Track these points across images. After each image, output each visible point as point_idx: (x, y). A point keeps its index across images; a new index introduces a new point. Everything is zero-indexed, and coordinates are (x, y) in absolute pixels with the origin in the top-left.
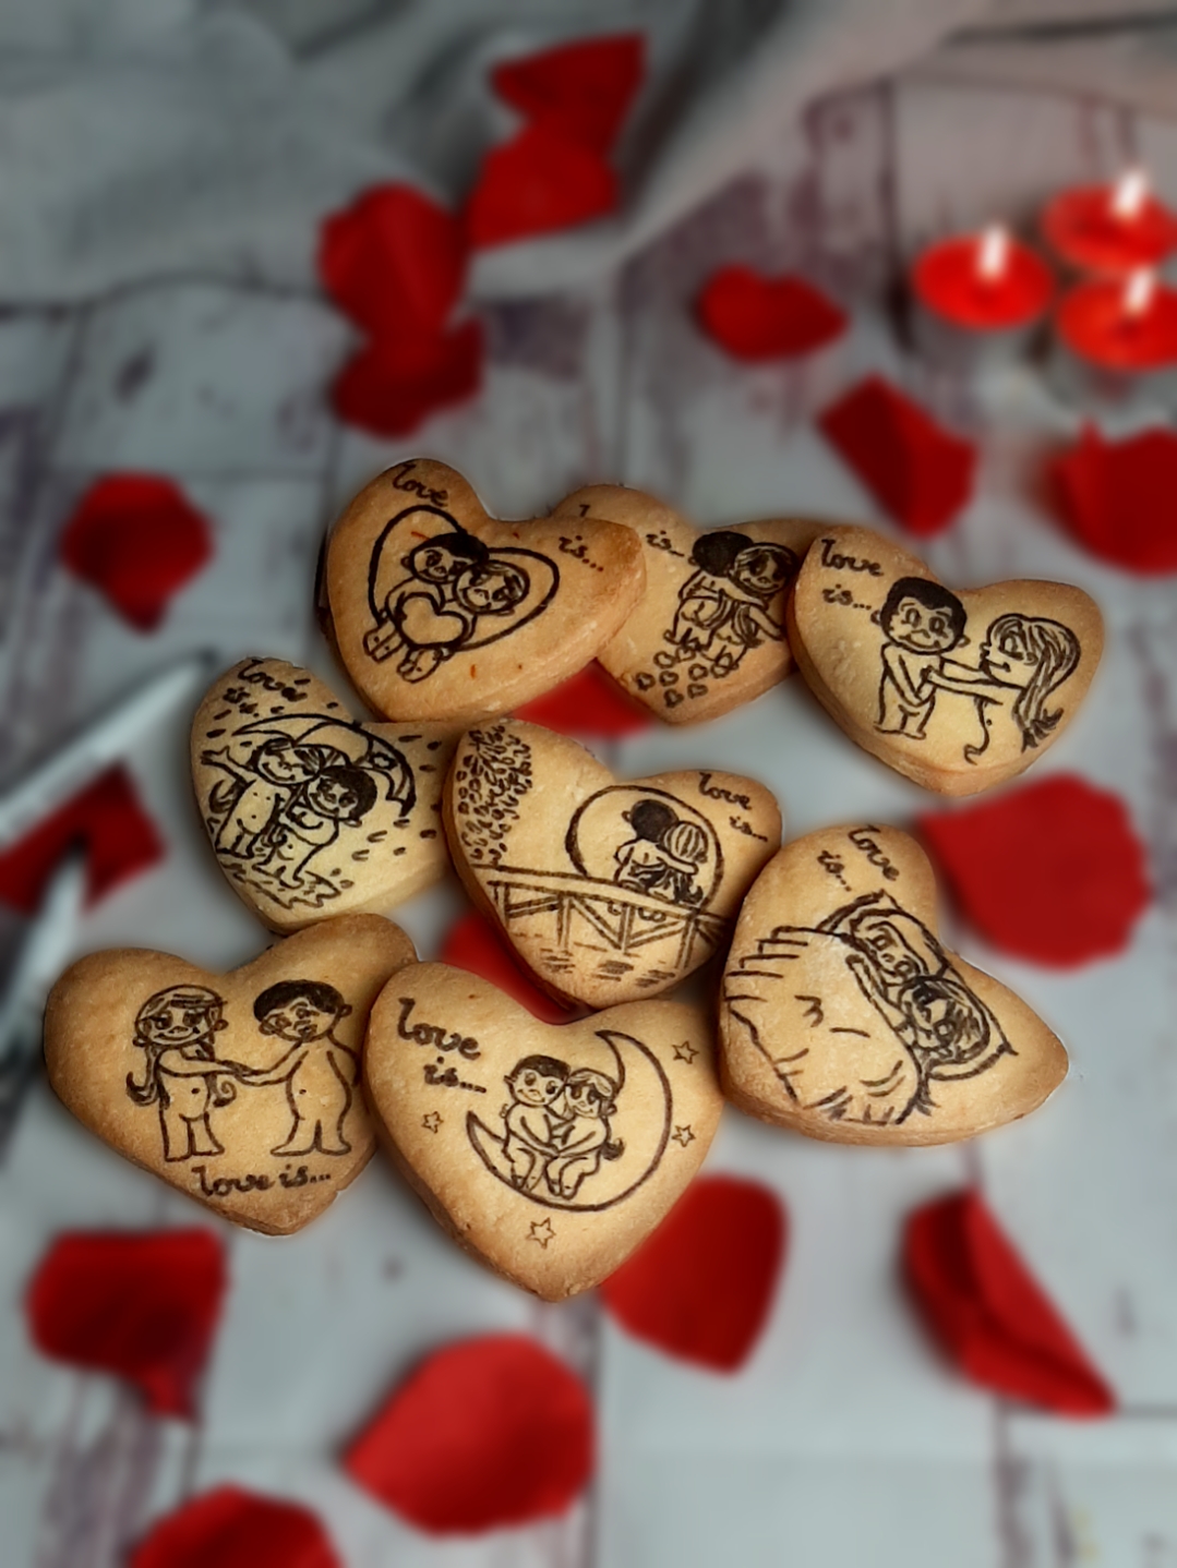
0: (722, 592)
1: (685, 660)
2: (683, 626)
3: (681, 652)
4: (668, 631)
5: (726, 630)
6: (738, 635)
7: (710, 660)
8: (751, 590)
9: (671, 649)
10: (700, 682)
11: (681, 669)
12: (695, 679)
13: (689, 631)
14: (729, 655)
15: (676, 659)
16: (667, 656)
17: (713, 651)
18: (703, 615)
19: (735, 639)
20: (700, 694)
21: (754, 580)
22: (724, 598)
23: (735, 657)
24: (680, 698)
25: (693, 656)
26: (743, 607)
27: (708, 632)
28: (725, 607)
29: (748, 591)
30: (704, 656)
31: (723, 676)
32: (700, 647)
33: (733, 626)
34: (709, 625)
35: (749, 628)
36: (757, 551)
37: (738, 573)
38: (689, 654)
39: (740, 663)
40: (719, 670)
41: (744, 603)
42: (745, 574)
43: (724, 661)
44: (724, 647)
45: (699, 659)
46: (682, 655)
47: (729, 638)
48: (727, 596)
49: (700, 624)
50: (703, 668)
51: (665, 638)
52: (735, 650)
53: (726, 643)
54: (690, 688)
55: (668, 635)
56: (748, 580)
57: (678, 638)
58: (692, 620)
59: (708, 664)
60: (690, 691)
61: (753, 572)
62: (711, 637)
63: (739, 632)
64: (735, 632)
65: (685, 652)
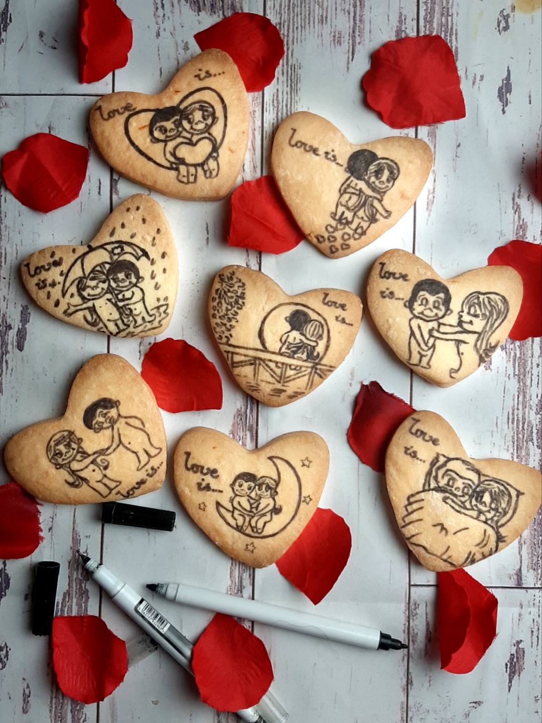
0: (360, 190)
1: (340, 229)
2: (341, 209)
3: (339, 225)
4: (333, 213)
5: (361, 213)
6: (367, 216)
7: (352, 229)
8: (375, 189)
9: (334, 223)
10: (347, 242)
11: (338, 234)
12: (345, 240)
13: (343, 213)
14: (362, 227)
15: (336, 229)
16: (332, 227)
17: (354, 226)
18: (351, 204)
19: (366, 218)
20: (347, 248)
21: (377, 183)
22: (361, 194)
23: (365, 228)
24: (337, 250)
25: (344, 228)
26: (370, 199)
27: (353, 214)
28: (362, 199)
29: (374, 189)
30: (349, 227)
31: (358, 239)
32: (348, 223)
33: (365, 211)
34: (353, 210)
35: (372, 212)
36: (379, 164)
37: (369, 178)
38: (342, 227)
39: (367, 232)
40: (357, 236)
41: (371, 197)
42: (373, 179)
43: (359, 231)
44: (360, 223)
45: (347, 230)
46: (339, 227)
47: (362, 218)
48: (362, 192)
49: (348, 209)
50: (349, 235)
51: (331, 217)
52: (365, 225)
53: (360, 220)
54: (342, 245)
55: (333, 215)
56: (374, 182)
57: (337, 217)
58: (345, 206)
59: (351, 232)
60: (342, 247)
61: (377, 177)
62: (354, 216)
63: (367, 214)
64: (365, 214)
65: (341, 225)
